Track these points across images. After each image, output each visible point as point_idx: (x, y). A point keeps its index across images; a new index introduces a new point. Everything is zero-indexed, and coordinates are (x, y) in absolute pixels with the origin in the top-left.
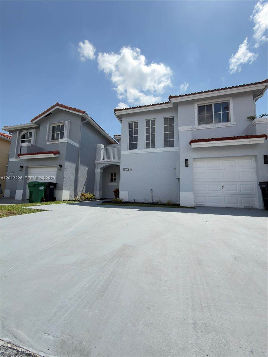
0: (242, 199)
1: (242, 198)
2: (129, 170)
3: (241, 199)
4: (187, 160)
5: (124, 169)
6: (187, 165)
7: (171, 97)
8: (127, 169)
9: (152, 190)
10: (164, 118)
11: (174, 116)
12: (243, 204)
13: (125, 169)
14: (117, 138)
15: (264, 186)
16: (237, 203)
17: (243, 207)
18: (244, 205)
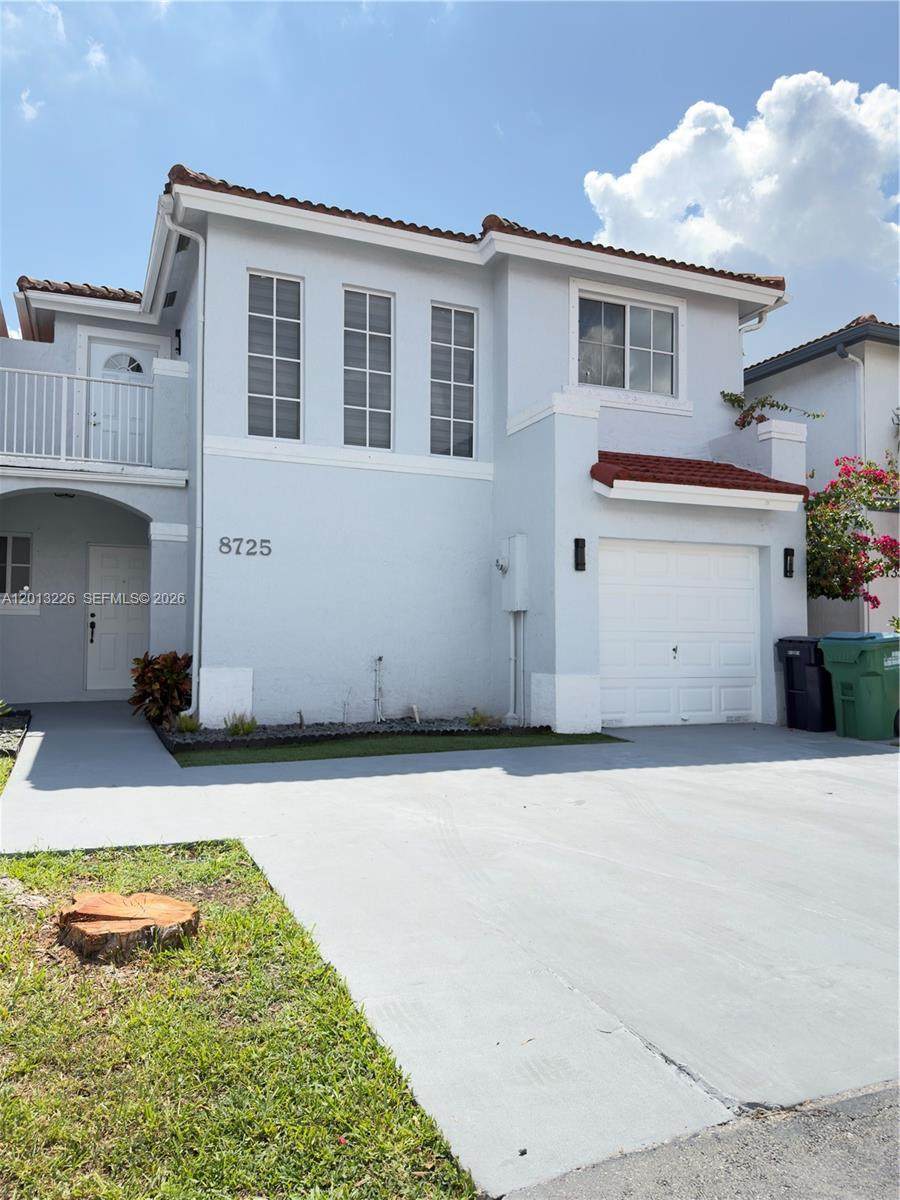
0: (723, 693)
1: (722, 690)
2: (258, 549)
3: (720, 695)
4: (579, 544)
5: (224, 543)
6: (580, 565)
7: (492, 224)
8: (245, 548)
9: (380, 659)
10: (432, 301)
11: (477, 309)
12: (726, 710)
13: (234, 546)
14: (41, 301)
15: (798, 653)
16: (711, 710)
17: (724, 720)
18: (731, 713)
